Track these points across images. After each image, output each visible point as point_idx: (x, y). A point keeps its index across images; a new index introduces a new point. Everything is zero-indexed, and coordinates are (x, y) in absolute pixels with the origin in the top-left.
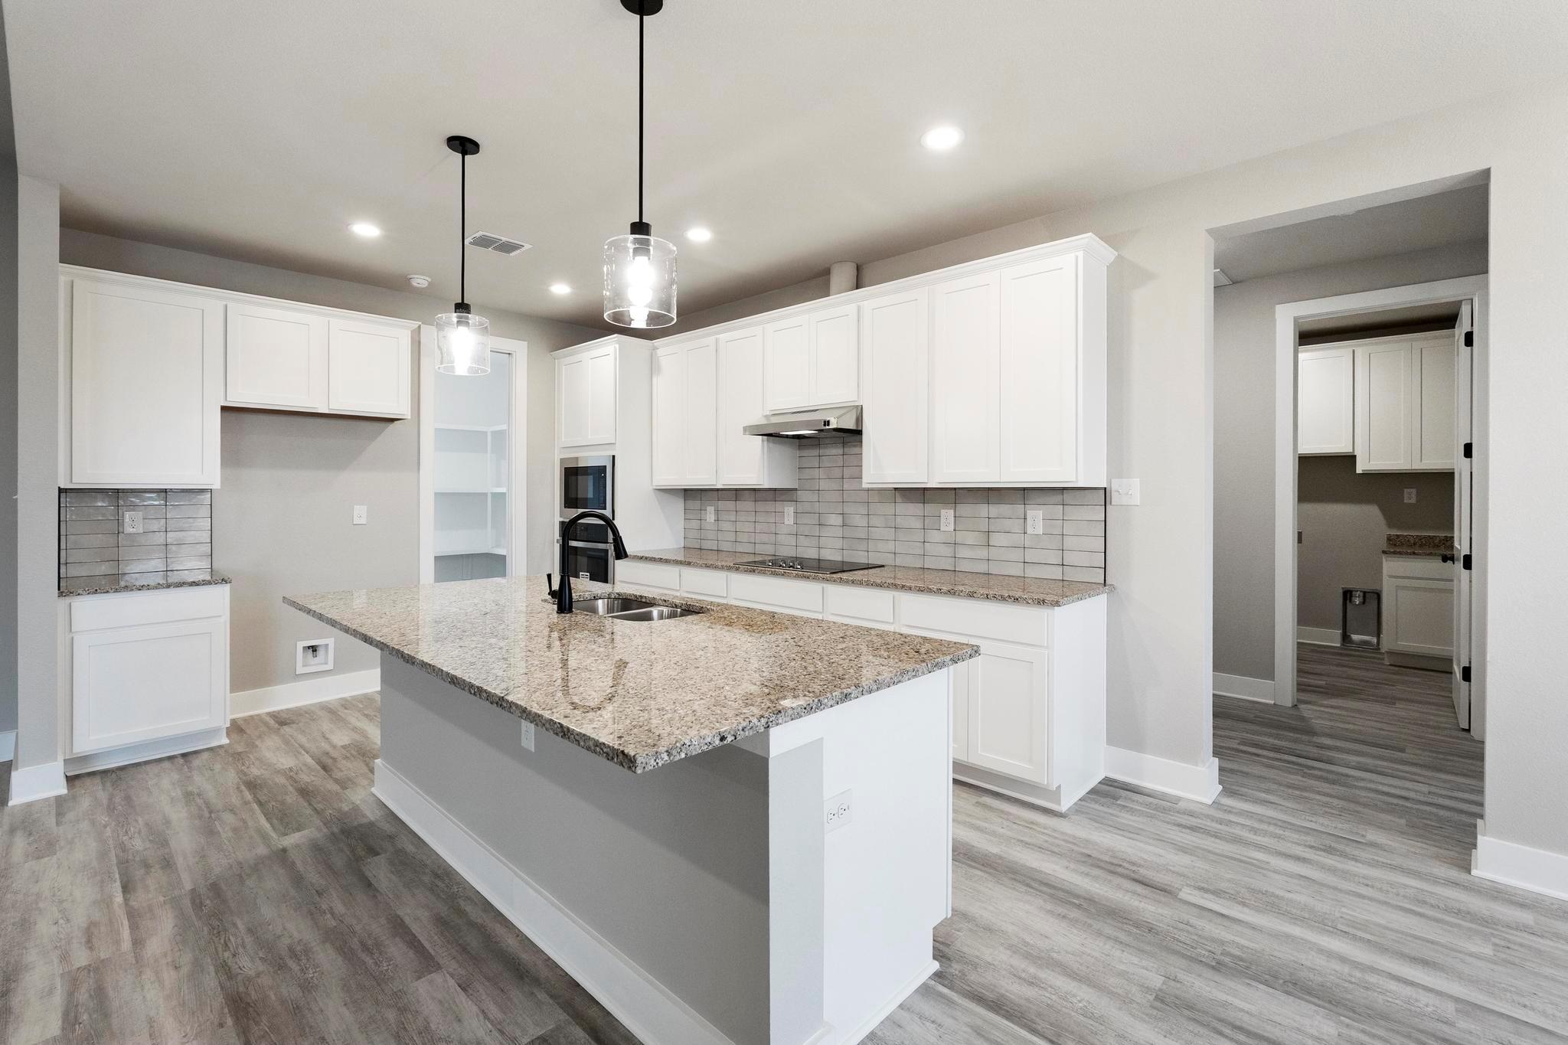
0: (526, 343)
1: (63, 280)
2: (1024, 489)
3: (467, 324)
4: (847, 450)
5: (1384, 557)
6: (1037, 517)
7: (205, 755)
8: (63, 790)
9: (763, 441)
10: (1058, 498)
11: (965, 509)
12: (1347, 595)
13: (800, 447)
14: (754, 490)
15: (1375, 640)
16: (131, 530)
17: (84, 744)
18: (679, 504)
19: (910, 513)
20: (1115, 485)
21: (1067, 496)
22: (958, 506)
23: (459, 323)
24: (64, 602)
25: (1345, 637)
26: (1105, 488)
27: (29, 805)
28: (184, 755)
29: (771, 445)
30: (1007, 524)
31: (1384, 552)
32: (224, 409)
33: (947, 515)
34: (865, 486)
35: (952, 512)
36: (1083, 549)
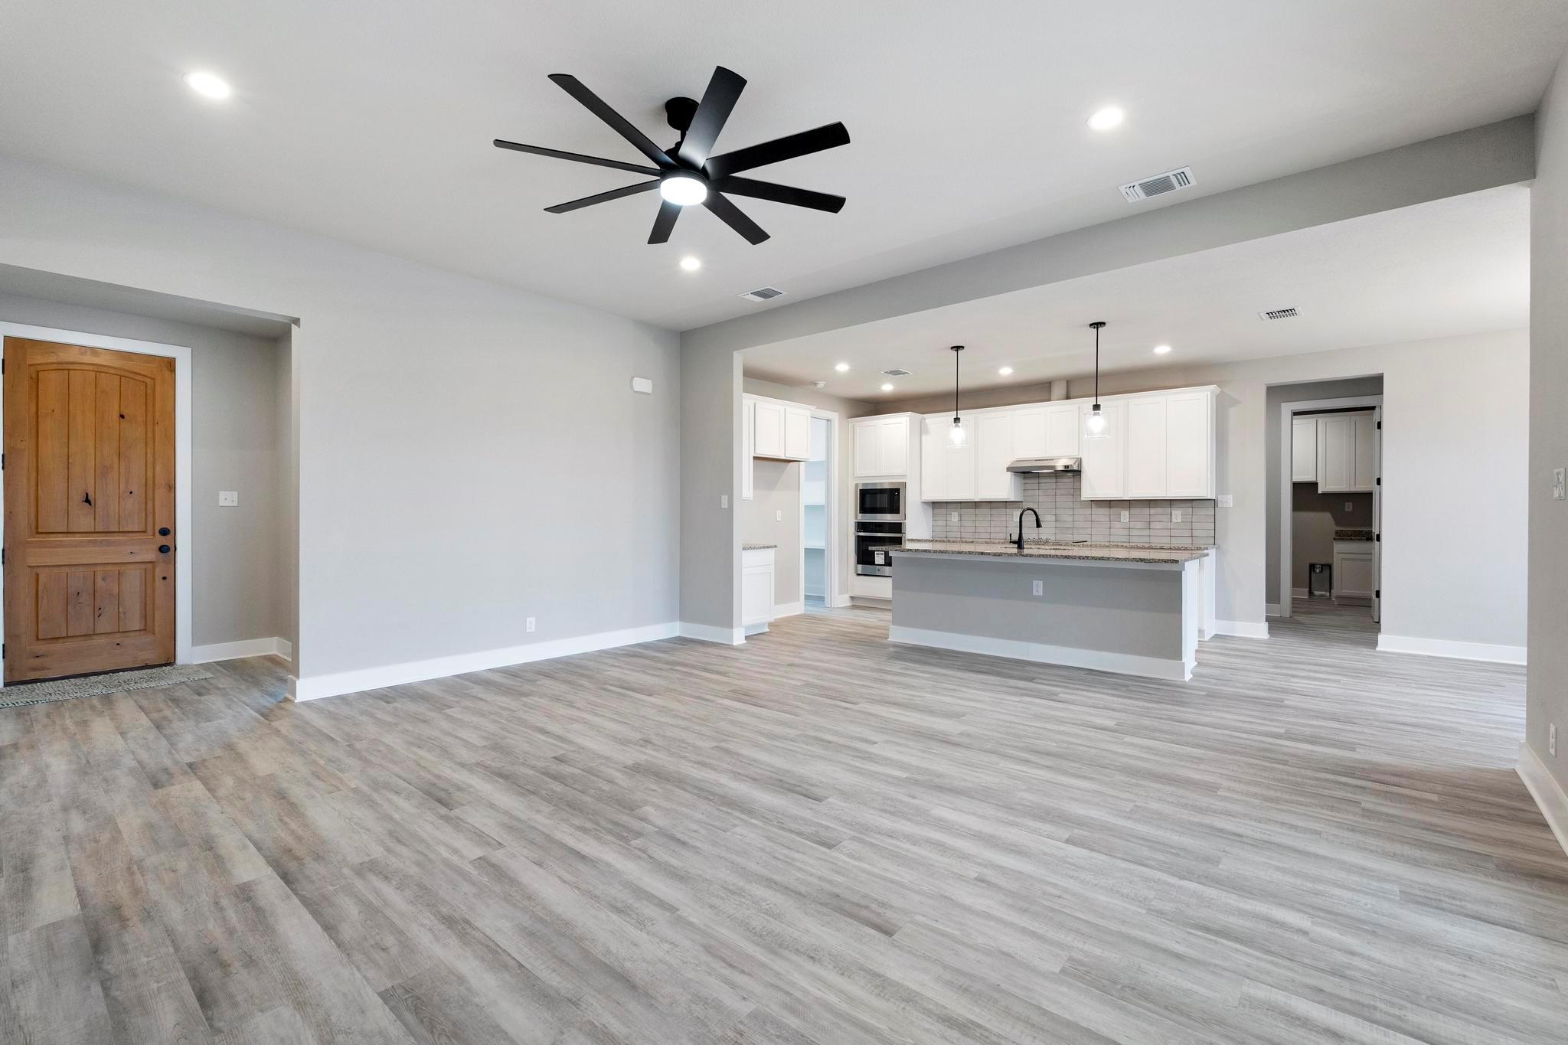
2: (1170, 500)
4: (1059, 480)
5: (1334, 542)
6: (1178, 515)
10: (1190, 505)
11: (1135, 511)
12: (1312, 567)
13: (1024, 478)
14: (990, 502)
15: (1328, 594)
19: (1101, 513)
20: (1220, 498)
21: (1194, 503)
22: (1131, 509)
25: (1311, 593)
30: (1160, 518)
31: (1335, 539)
33: (1125, 515)
34: (1082, 499)
35: (1128, 512)
36: (1203, 528)
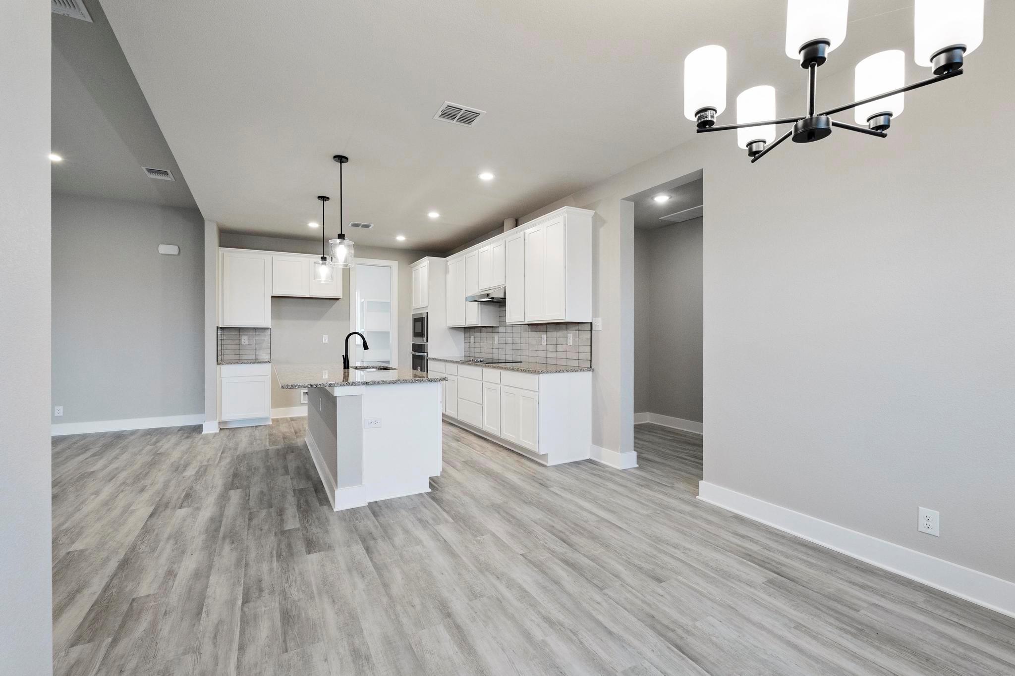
0: (397, 262)
1: (220, 253)
3: (325, 264)
7: (263, 427)
8: (217, 431)
9: (478, 304)
16: (244, 344)
17: (225, 418)
18: (461, 335)
23: (322, 264)
24: (219, 367)
26: (591, 323)
27: (207, 434)
28: (256, 426)
29: (482, 306)
32: (272, 297)
